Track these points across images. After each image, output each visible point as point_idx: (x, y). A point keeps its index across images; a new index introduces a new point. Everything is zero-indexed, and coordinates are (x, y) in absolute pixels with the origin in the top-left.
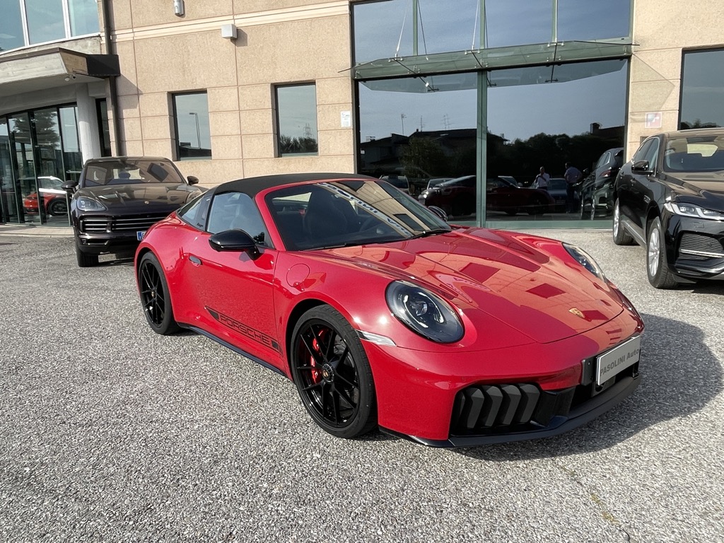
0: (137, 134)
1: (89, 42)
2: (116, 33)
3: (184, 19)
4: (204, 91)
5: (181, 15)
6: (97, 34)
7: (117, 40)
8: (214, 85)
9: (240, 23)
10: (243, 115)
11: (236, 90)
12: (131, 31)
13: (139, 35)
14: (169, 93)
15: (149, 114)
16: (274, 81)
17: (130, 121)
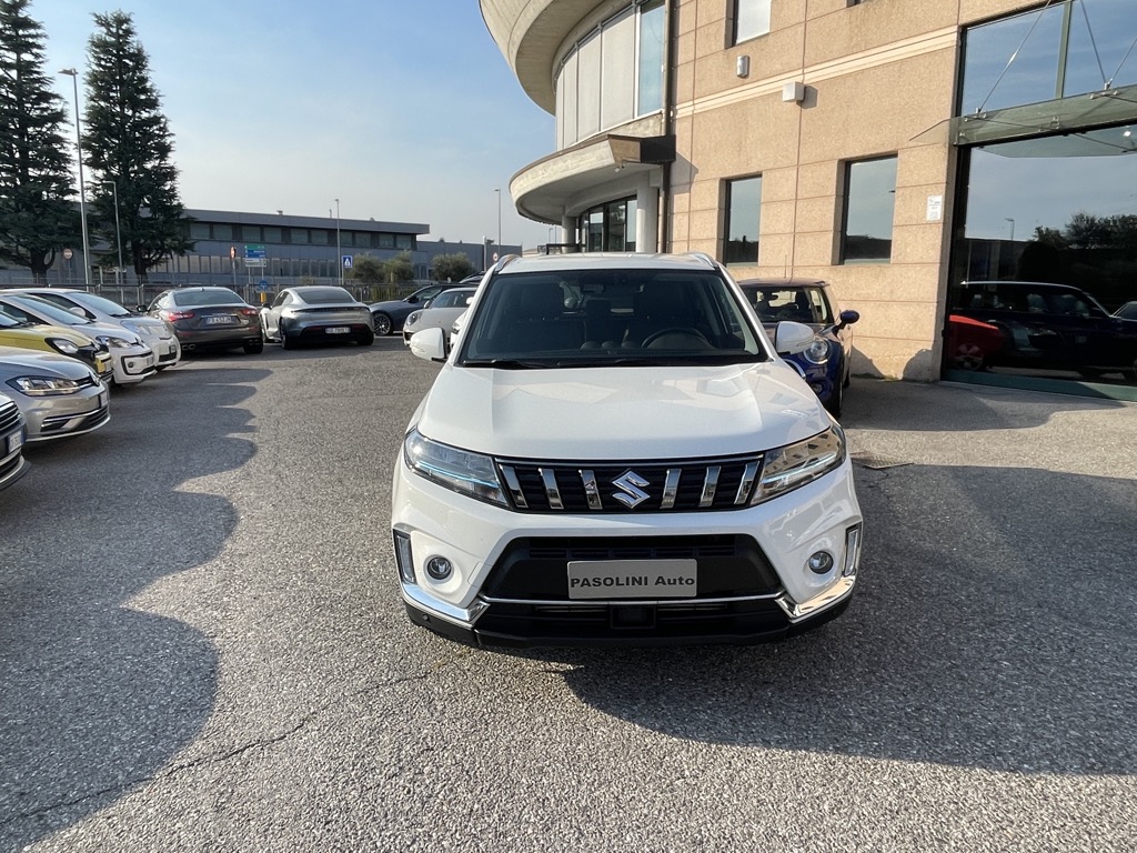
0: (684, 233)
1: (651, 122)
2: (678, 107)
3: (747, 80)
4: (759, 175)
5: (744, 76)
6: (658, 111)
7: (677, 117)
8: (770, 166)
9: (810, 78)
10: (800, 204)
11: (795, 172)
12: (691, 103)
13: (699, 108)
14: (722, 180)
15: (699, 207)
16: (843, 156)
17: (680, 217)
